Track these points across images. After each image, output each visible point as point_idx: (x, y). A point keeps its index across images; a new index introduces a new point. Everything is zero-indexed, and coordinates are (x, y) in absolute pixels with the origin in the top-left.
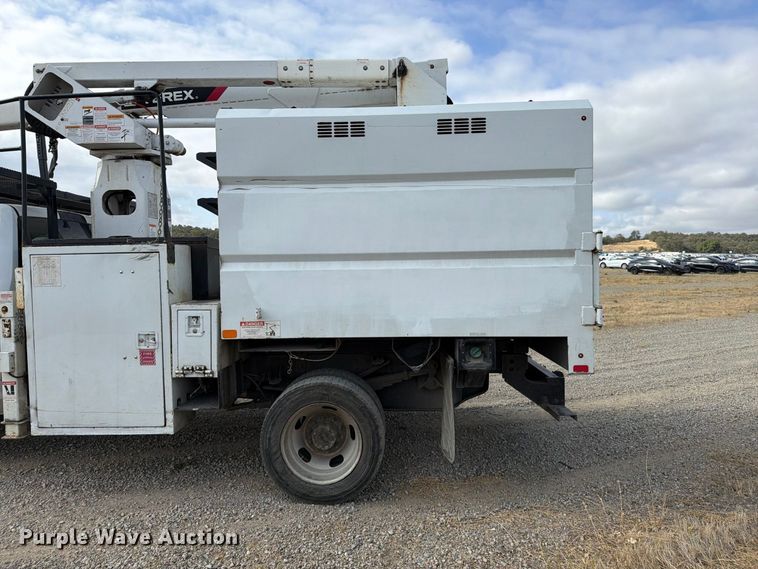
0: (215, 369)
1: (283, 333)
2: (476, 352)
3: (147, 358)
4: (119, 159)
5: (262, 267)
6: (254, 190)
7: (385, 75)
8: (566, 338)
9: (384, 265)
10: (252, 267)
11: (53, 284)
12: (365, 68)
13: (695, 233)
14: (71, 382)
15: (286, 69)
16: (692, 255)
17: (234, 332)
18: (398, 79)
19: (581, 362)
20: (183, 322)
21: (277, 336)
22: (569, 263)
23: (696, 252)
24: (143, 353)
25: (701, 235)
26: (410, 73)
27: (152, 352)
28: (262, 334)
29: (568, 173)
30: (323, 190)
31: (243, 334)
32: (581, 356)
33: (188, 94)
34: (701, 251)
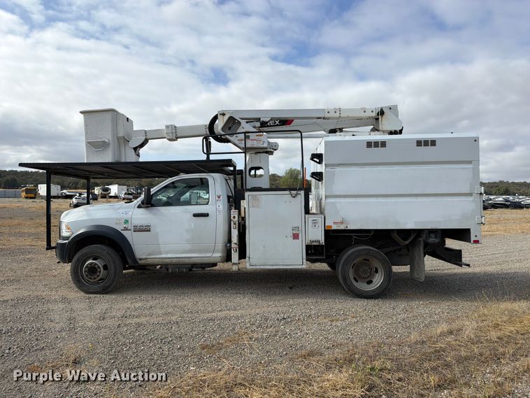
0: (323, 241)
1: (351, 227)
2: (433, 235)
3: (296, 236)
4: (257, 153)
5: (342, 200)
6: (338, 169)
7: (374, 114)
8: (469, 229)
9: (393, 200)
10: (338, 200)
11: (258, 207)
12: (365, 112)
13: (491, 181)
14: (264, 247)
15: (328, 112)
16: (492, 197)
17: (331, 227)
18: (380, 117)
19: (476, 239)
20: (310, 222)
21: (349, 228)
22: (471, 199)
23: (492, 195)
24: (294, 234)
25: (495, 183)
26: (385, 114)
27: (298, 235)
28: (342, 227)
29: (470, 162)
30: (367, 169)
31: (334, 227)
32: (476, 236)
33: (277, 122)
34: (495, 194)
